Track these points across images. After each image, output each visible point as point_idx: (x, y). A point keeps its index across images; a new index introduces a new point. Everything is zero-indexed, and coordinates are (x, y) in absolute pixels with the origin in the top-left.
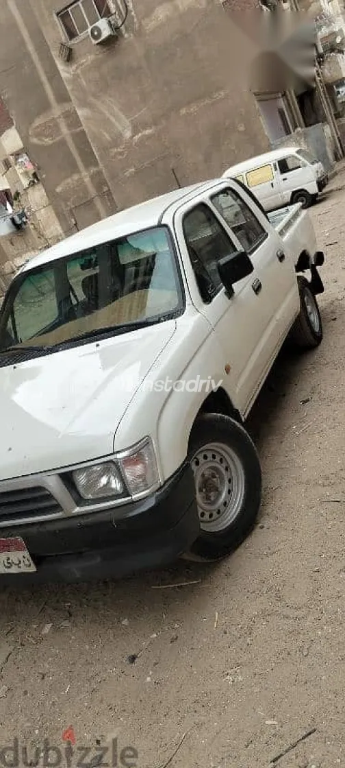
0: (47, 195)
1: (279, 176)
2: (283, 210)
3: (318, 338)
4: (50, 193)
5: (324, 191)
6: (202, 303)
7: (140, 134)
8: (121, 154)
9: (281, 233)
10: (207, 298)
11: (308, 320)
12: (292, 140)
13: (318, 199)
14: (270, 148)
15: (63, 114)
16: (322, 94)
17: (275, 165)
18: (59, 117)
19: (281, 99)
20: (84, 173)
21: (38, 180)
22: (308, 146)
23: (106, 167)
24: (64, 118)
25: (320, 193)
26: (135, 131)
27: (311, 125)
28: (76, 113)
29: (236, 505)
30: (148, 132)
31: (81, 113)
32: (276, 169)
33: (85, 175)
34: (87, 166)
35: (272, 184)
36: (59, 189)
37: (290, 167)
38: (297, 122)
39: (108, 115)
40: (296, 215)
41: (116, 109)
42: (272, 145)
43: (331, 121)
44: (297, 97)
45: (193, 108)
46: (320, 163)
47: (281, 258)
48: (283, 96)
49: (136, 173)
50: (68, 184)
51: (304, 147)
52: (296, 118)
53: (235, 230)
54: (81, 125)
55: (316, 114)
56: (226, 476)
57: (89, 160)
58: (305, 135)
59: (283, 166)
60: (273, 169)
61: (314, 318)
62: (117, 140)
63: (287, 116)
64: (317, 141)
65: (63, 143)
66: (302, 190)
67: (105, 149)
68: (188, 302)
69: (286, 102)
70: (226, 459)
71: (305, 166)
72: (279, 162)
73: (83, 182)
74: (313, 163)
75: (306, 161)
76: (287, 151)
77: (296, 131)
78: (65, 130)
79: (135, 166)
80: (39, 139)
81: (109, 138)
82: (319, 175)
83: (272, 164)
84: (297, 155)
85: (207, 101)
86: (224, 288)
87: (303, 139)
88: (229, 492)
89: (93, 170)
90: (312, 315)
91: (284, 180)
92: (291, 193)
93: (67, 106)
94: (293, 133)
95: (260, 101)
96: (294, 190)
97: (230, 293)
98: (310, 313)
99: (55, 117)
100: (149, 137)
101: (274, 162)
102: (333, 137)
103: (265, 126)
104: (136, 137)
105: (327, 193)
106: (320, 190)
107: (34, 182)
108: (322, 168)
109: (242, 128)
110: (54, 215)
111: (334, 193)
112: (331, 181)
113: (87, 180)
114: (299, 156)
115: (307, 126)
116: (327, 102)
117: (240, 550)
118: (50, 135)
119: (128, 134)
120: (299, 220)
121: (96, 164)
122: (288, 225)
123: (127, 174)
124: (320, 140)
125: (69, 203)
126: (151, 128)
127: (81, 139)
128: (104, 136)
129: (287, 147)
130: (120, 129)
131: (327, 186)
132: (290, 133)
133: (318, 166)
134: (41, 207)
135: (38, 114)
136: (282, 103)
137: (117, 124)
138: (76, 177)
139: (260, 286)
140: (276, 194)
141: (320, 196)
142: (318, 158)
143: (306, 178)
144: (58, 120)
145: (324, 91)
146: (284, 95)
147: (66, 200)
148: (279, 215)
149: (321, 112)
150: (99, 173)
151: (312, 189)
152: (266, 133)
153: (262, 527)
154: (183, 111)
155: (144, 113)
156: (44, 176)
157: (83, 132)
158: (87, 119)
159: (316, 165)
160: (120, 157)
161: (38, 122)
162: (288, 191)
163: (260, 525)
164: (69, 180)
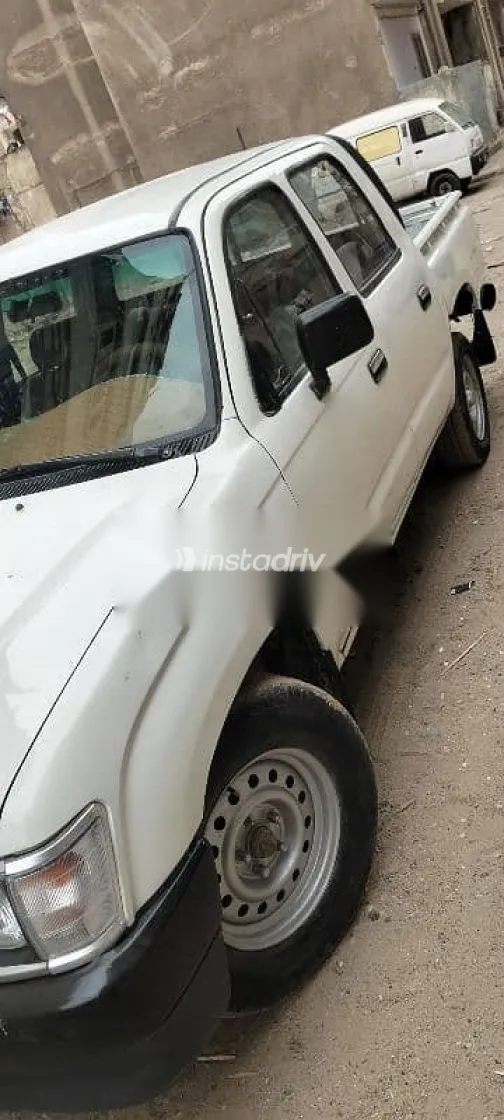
0: (38, 168)
1: (409, 146)
2: (426, 203)
3: (483, 451)
4: (43, 166)
5: (483, 172)
6: (260, 413)
7: (186, 69)
8: (155, 100)
9: (425, 250)
10: (270, 400)
11: (467, 415)
12: (433, 87)
13: (470, 186)
14: (396, 99)
15: (63, 32)
16: (482, 12)
17: (404, 128)
18: (57, 38)
19: (417, 19)
20: (97, 133)
21: (22, 142)
22: (458, 99)
23: (129, 121)
24: (64, 39)
25: (474, 177)
26: (178, 62)
27: (462, 64)
28: (81, 31)
29: (320, 876)
30: (197, 66)
31: (91, 30)
32: (405, 135)
33: (99, 137)
34: (101, 123)
35: (398, 159)
36: (55, 159)
37: (428, 133)
38: (441, 57)
39: (132, 32)
40: (450, 215)
41: (148, 27)
42: (400, 93)
43: (494, 61)
44: (442, 17)
45: (273, 28)
46: (476, 126)
47: (425, 302)
48: (420, 12)
49: (178, 134)
50: (71, 150)
51: (452, 98)
52: (439, 51)
53: (336, 241)
54: (91, 54)
55: (471, 47)
56: (299, 812)
57: (105, 112)
58: (455, 80)
59: (417, 130)
60: (401, 135)
61: (476, 413)
62: (147, 78)
63: (425, 47)
64: (473, 90)
65: (62, 82)
66: (446, 171)
67: (129, 94)
68: (227, 412)
69: (425, 24)
70: (300, 776)
71: (452, 131)
72: (409, 122)
73: (96, 146)
74: (465, 127)
75: (453, 122)
76: (424, 105)
77: (440, 72)
78: (65, 59)
79: (177, 124)
80: (24, 74)
81: (134, 74)
82: (475, 148)
83: (399, 125)
84: (439, 111)
85: (296, 16)
86: (309, 374)
87: (450, 87)
88: (306, 847)
89: (111, 127)
90: (474, 407)
91: (417, 153)
92: (427, 176)
93: (69, 20)
94: (433, 75)
95: (382, 18)
96: (432, 170)
97: (322, 387)
98: (471, 405)
99: (51, 37)
100: (199, 74)
101: (404, 122)
102: (497, 86)
103: (389, 61)
104: (180, 73)
105: (486, 177)
106: (476, 169)
107: (16, 145)
108: (480, 136)
109: (351, 64)
110: (48, 200)
111: (496, 178)
112: (492, 158)
113: (101, 144)
114: (442, 113)
115: (455, 64)
116: (489, 27)
117: (325, 979)
118: (42, 69)
119: (166, 68)
120: (456, 224)
121: (115, 119)
122: (437, 233)
123: (164, 135)
124: (477, 89)
125: (72, 182)
126: (204, 58)
127: (91, 75)
128: (127, 70)
129: (424, 97)
130: (155, 60)
131: (485, 167)
132: (430, 75)
133: (474, 131)
134: (25, 188)
135: (22, 32)
136: (418, 26)
137: (148, 51)
138: (83, 139)
139: (384, 365)
140: (404, 176)
141: (476, 181)
142: (473, 116)
143: (452, 150)
144: (55, 44)
145: (484, 8)
146: (422, 11)
147: (67, 177)
148: (418, 212)
149: (479, 44)
150: (120, 134)
151: (463, 169)
152: (391, 74)
153: (375, 917)
154: (257, 32)
155: (192, 32)
156: (32, 136)
157: (94, 63)
158: (101, 40)
159: (471, 131)
160: (152, 107)
161: (23, 45)
162: (423, 172)
163: (370, 908)
164: (72, 145)
